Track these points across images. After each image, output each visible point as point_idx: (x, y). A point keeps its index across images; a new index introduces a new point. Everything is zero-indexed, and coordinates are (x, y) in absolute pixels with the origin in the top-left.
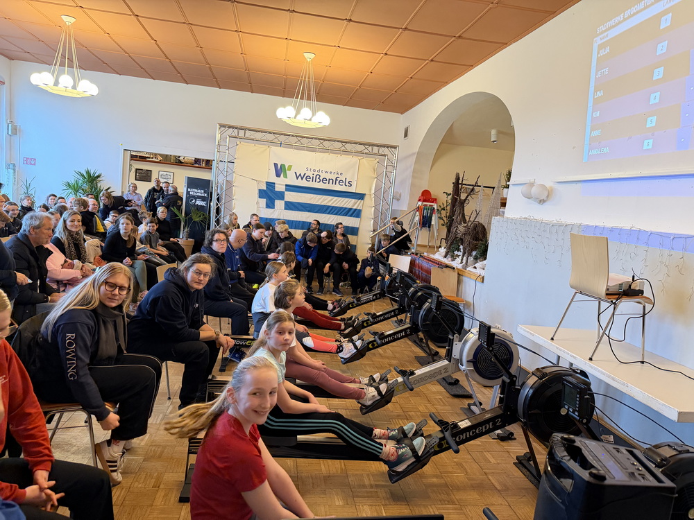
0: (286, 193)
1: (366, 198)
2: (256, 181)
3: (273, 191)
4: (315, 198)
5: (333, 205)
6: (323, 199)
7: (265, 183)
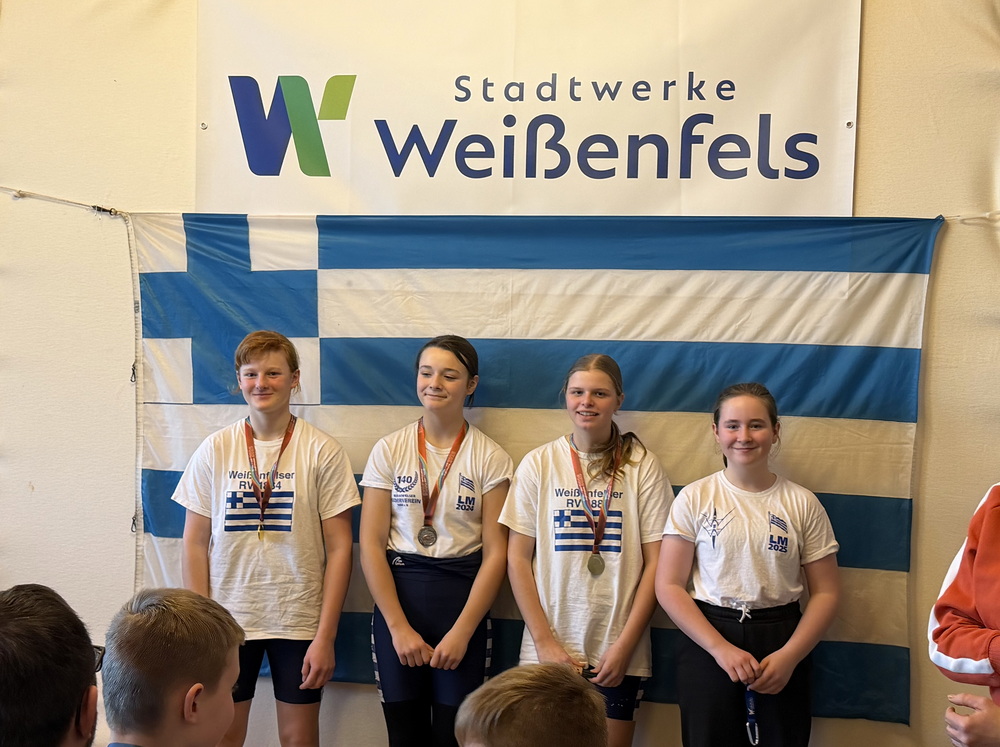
1: (959, 254)
2: (120, 221)
3: (233, 274)
4: (541, 297)
5: (679, 335)
6: (603, 297)
7: (181, 223)
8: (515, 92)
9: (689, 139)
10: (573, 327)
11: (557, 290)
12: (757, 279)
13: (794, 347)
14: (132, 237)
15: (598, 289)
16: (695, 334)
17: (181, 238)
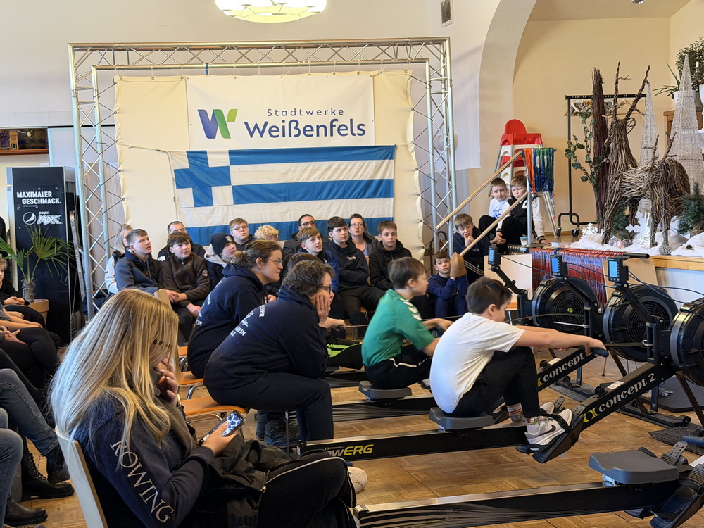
0: (233, 169)
1: (399, 153)
2: (166, 153)
3: (204, 168)
4: (295, 170)
5: (333, 179)
6: (312, 170)
7: (186, 154)
8: (285, 113)
9: (332, 126)
10: (304, 178)
11: (300, 168)
14: (170, 158)
15: (310, 168)
17: (186, 158)
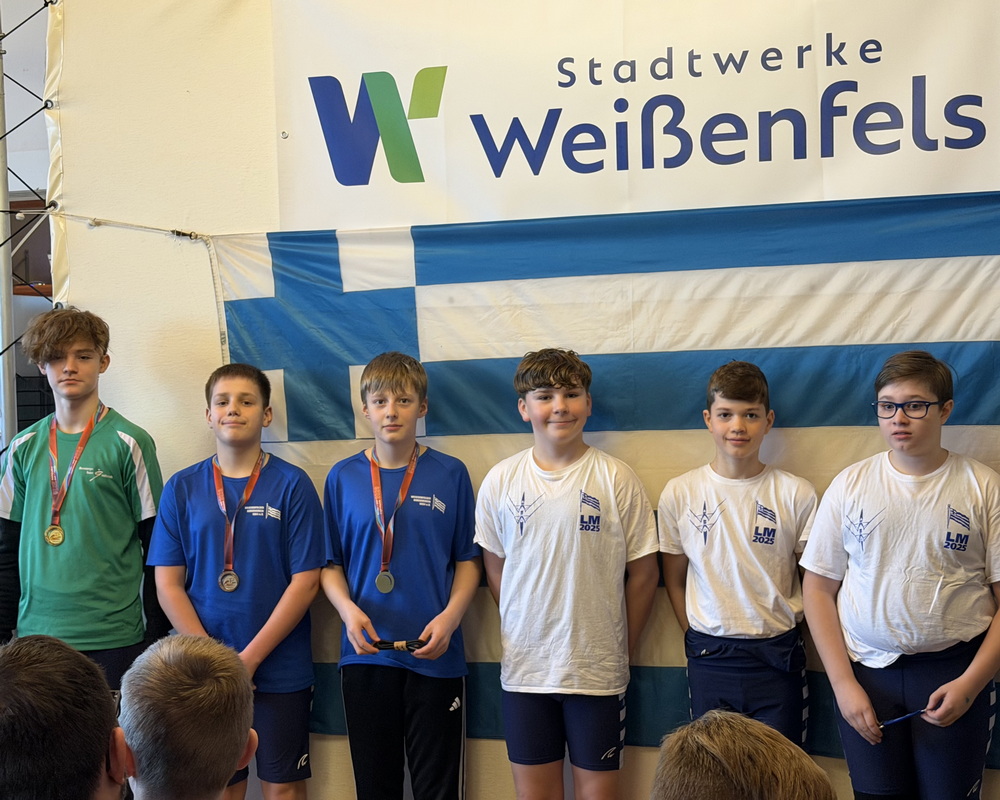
0: (430, 298)
2: (201, 245)
3: (323, 296)
7: (265, 243)
8: (627, 71)
9: (829, 111)
10: (703, 335)
11: (684, 294)
12: (916, 268)
13: (963, 346)
14: (215, 261)
15: (730, 291)
16: (846, 336)
17: (266, 260)
